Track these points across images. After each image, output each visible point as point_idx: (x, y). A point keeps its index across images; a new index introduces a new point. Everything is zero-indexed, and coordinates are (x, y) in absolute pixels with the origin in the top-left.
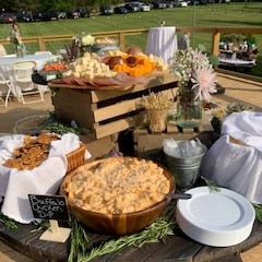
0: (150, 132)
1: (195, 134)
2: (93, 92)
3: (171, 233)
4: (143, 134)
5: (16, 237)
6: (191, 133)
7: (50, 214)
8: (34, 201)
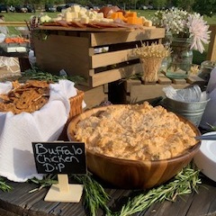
0: (143, 83)
1: (188, 85)
2: (93, 35)
3: (199, 181)
4: (137, 84)
5: (11, 200)
6: (184, 83)
7: (61, 166)
8: (41, 150)
